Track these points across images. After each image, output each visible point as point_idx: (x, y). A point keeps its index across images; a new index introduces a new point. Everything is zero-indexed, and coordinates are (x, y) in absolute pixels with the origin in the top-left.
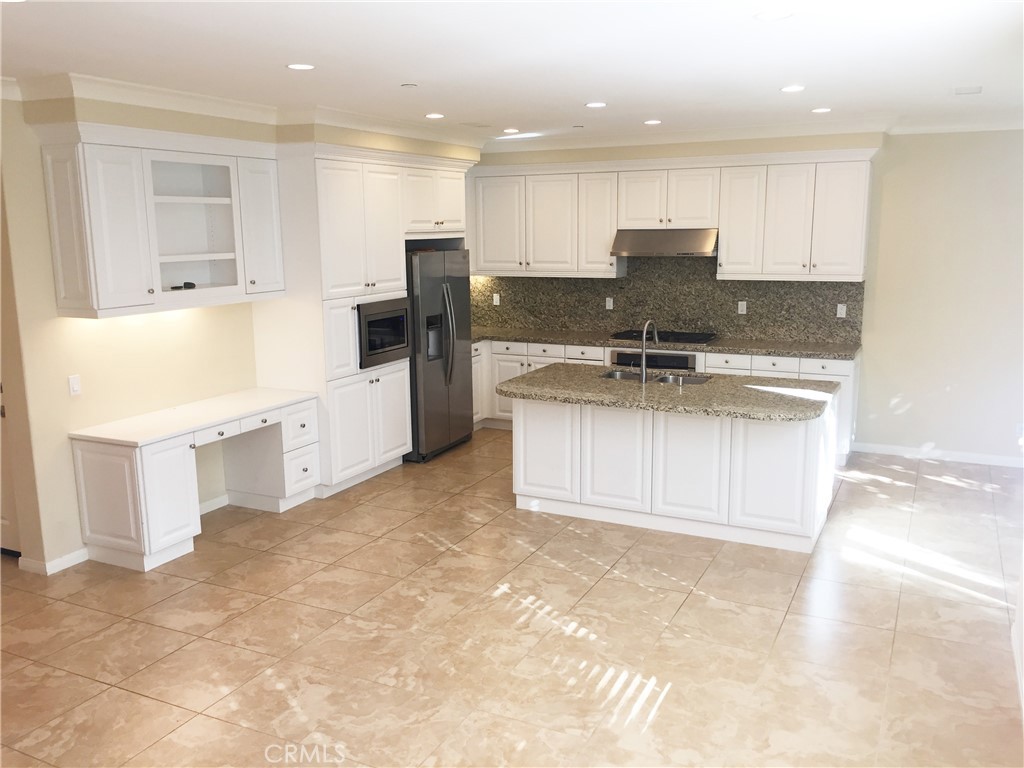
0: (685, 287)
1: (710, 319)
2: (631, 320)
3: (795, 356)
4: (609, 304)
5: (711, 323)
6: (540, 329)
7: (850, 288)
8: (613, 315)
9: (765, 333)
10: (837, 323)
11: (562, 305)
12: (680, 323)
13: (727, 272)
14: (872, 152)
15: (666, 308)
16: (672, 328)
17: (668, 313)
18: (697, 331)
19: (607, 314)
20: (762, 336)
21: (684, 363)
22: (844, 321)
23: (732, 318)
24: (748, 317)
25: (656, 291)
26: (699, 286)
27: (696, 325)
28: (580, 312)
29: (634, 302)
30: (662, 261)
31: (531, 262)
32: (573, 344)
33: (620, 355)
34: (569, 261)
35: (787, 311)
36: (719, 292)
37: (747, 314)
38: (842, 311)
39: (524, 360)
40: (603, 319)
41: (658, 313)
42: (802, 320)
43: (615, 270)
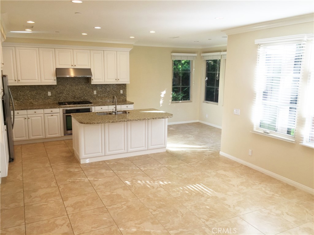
0: (77, 87)
1: (85, 97)
2: (58, 99)
3: (120, 105)
4: (49, 94)
5: (86, 98)
6: (20, 105)
7: (123, 85)
8: (51, 98)
9: (102, 100)
10: (121, 95)
11: (29, 95)
12: (76, 99)
13: (94, 81)
14: (131, 49)
15: (71, 94)
16: (73, 100)
17: (71, 96)
18: (82, 101)
19: (49, 98)
20: (101, 100)
21: (88, 110)
22: (122, 94)
23: (92, 96)
24: (97, 95)
25: (67, 89)
26: (81, 86)
27: (81, 99)
28: (37, 98)
29: (59, 93)
30: (68, 79)
31: (20, 79)
32: (47, 109)
33: (67, 110)
34: (37, 79)
35: (108, 93)
36: (88, 88)
37: (97, 94)
38: (122, 92)
39: (26, 116)
40: (47, 99)
41: (68, 96)
42: (112, 95)
43: (56, 82)
